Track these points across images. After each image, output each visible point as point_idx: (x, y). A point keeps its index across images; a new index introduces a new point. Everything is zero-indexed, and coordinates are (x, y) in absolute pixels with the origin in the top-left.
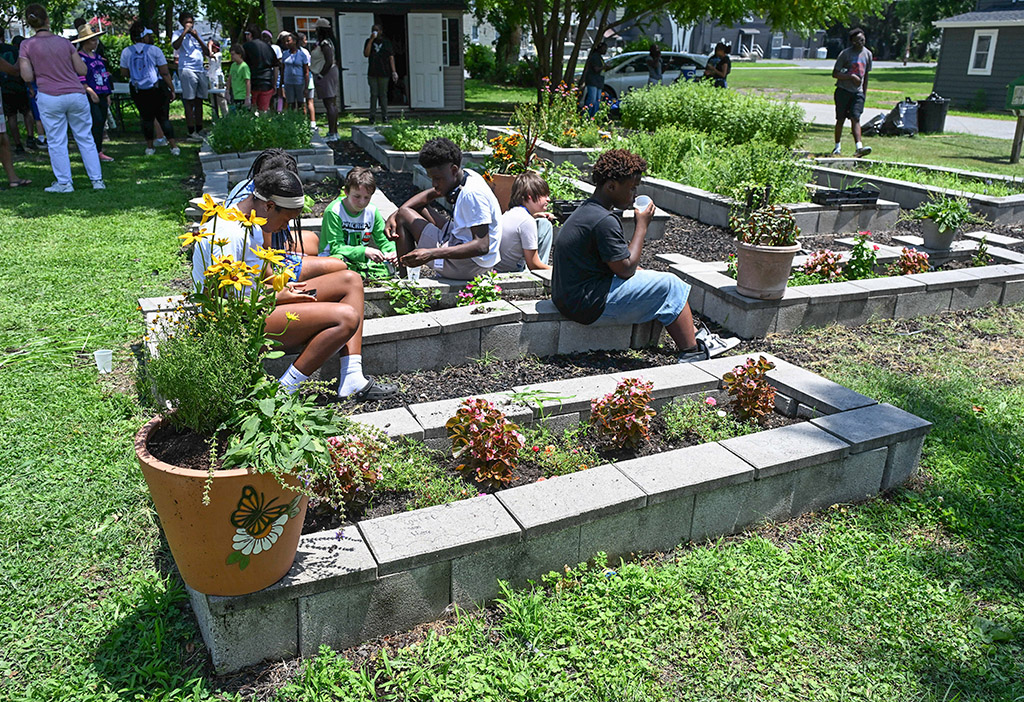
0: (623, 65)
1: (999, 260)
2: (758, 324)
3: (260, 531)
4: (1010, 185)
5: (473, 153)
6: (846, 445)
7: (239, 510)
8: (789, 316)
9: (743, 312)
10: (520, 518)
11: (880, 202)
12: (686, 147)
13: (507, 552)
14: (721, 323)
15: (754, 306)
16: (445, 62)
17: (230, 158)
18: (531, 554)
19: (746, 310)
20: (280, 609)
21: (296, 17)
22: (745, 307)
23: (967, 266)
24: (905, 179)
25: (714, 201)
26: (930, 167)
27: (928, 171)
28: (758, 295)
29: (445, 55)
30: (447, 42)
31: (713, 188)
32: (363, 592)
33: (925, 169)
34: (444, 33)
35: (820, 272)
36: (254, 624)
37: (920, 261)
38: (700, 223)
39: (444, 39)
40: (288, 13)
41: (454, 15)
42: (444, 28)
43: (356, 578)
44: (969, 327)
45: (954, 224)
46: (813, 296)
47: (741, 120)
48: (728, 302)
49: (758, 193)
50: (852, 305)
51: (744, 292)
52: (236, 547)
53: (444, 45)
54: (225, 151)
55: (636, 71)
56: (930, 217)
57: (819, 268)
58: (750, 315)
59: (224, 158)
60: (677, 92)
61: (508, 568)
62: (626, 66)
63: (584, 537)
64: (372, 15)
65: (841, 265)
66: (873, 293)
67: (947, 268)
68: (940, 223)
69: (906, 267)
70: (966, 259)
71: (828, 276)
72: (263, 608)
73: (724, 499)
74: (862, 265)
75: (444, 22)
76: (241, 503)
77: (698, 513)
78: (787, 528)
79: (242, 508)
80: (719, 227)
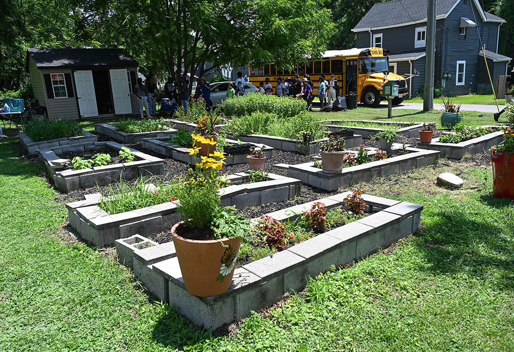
0: (213, 88)
1: (411, 152)
2: (334, 184)
3: (230, 264)
4: (399, 125)
5: (165, 131)
6: (400, 216)
7: (224, 256)
8: (345, 179)
9: (327, 180)
10: (303, 255)
11: (354, 135)
12: (267, 120)
13: (300, 269)
14: (318, 187)
15: (332, 177)
16: (130, 92)
17: (43, 143)
18: (308, 269)
19: (329, 179)
20: (229, 300)
21: (51, 74)
22: (329, 178)
23: (398, 155)
24: (356, 126)
25: (288, 141)
26: (364, 121)
27: (364, 123)
28: (333, 172)
29: (130, 88)
30: (130, 82)
31: (286, 135)
32: (256, 290)
33: (362, 122)
34: (129, 78)
35: (349, 162)
36: (221, 308)
37: (384, 155)
38: (283, 151)
39: (129, 81)
40: (46, 72)
41: (133, 70)
42: (128, 75)
43: (256, 284)
44: (409, 177)
45: (392, 139)
46: (352, 171)
47: (281, 108)
48: (320, 177)
49: (308, 135)
50: (366, 173)
51: (327, 172)
52: (221, 272)
53: (129, 84)
54: (40, 140)
55: (219, 91)
56: (383, 137)
57: (348, 161)
58: (331, 181)
59: (40, 144)
60: (248, 98)
61: (301, 276)
62: (214, 89)
63: (324, 261)
64: (91, 72)
65: (356, 159)
66: (373, 167)
67: (392, 157)
68: (387, 139)
69: (378, 157)
70: (399, 152)
71: (352, 164)
72: (224, 301)
73: (365, 241)
74: (363, 158)
75: (128, 73)
76: (225, 253)
77: (358, 248)
78: (386, 250)
79: (226, 255)
80: (293, 152)
